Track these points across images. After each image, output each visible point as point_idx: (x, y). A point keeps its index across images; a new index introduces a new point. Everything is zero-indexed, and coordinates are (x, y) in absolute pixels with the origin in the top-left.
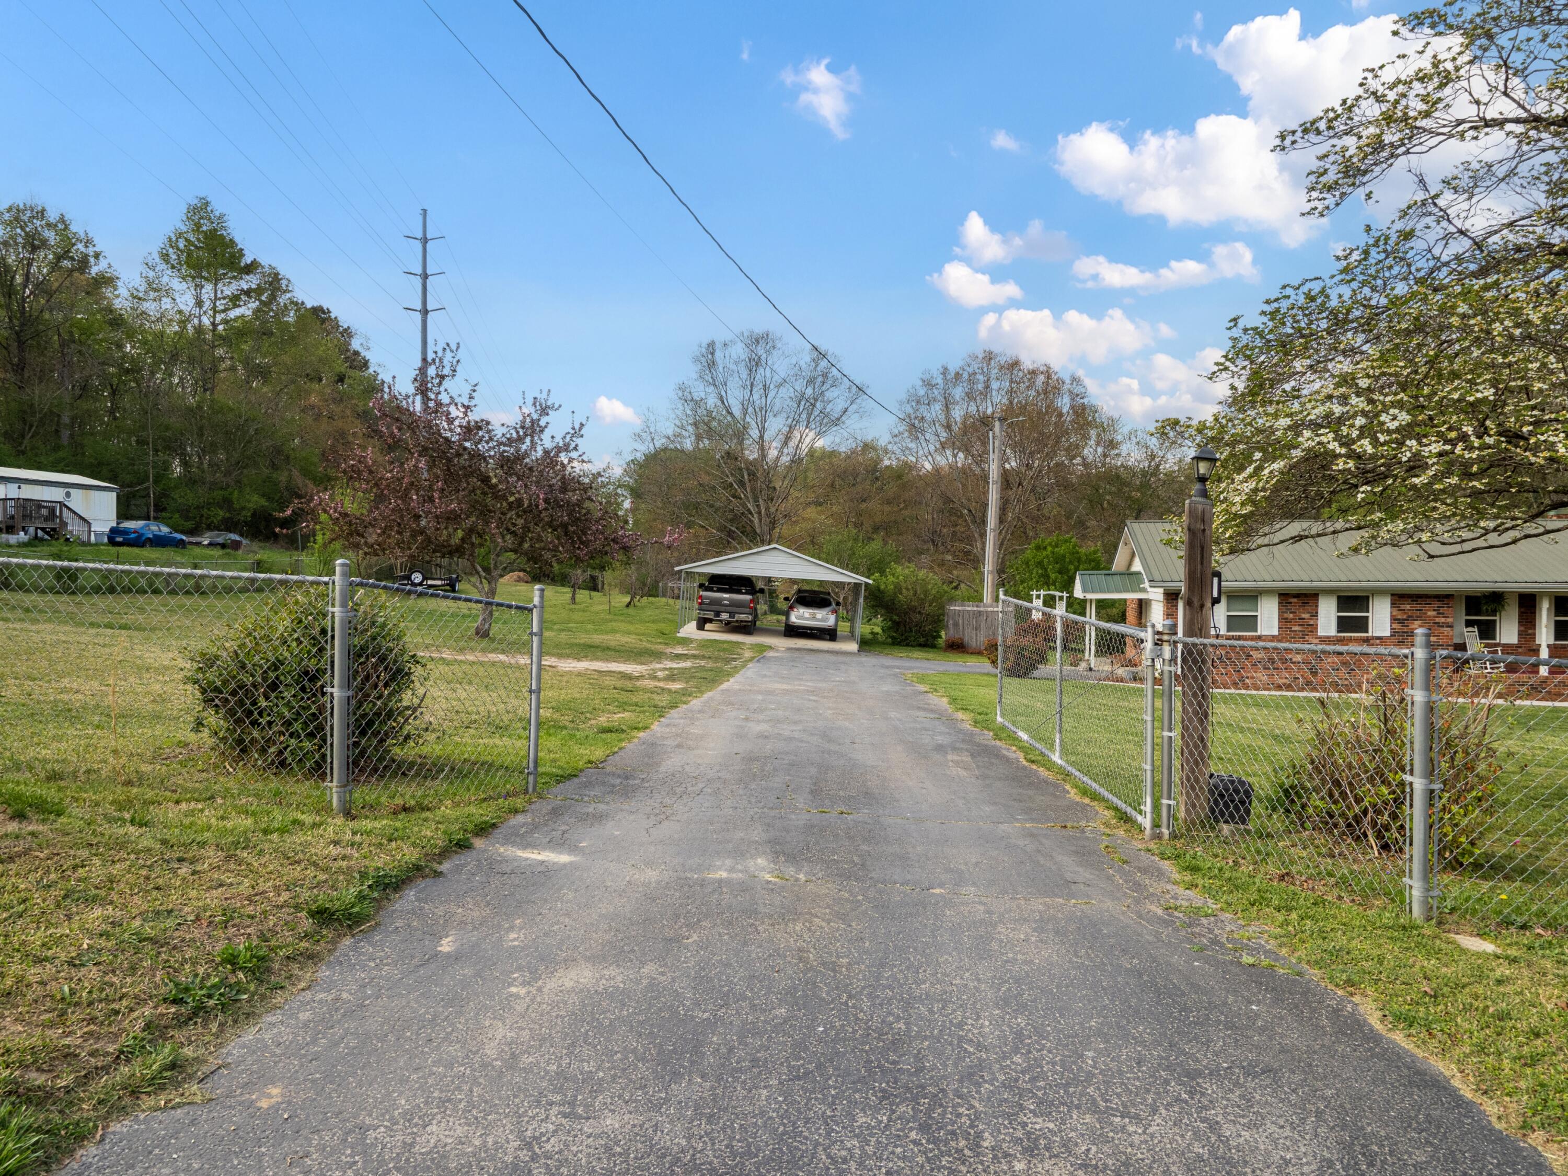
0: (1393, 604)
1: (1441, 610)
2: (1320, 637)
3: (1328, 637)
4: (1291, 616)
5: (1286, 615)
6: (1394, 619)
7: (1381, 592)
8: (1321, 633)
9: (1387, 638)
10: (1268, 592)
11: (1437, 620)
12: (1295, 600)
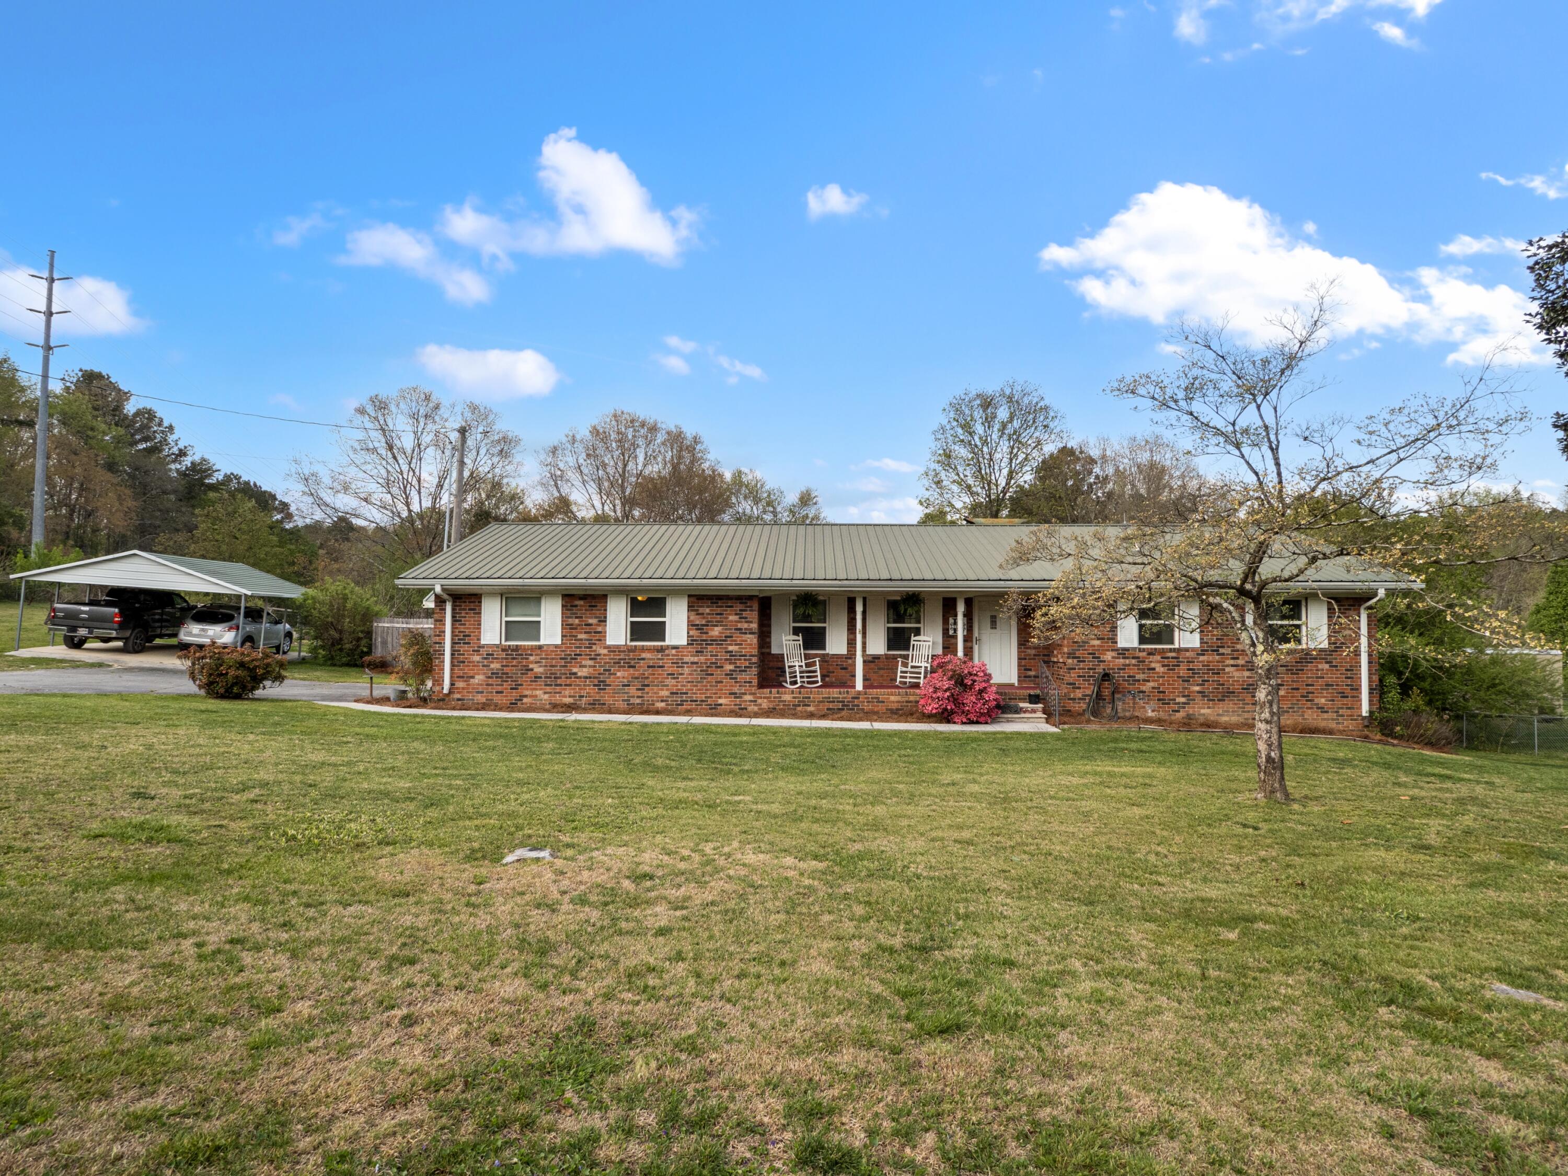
0: (690, 608)
1: (744, 614)
2: (608, 647)
3: (618, 646)
4: (577, 621)
5: (570, 621)
6: (691, 625)
7: (676, 592)
8: (609, 642)
9: (683, 647)
10: (550, 592)
11: (739, 626)
12: (581, 602)
